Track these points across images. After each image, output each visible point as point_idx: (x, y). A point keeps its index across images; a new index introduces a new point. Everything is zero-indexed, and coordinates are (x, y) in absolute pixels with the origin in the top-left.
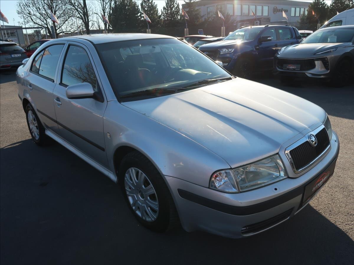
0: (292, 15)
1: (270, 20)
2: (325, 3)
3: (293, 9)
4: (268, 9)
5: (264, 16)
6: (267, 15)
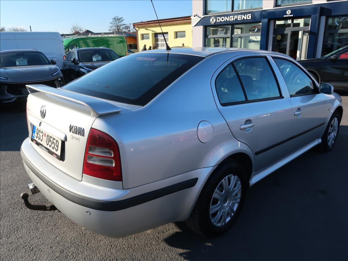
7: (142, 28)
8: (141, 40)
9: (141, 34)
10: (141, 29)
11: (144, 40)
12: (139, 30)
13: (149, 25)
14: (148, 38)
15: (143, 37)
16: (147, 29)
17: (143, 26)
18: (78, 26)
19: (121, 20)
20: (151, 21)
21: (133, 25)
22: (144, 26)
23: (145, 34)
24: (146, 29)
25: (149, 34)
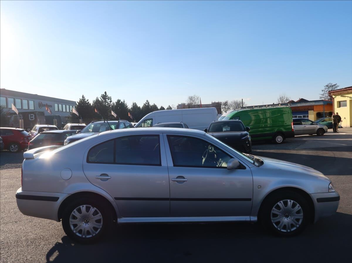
0: (56, 110)
1: (44, 114)
2: (90, 103)
3: (56, 105)
4: (33, 103)
5: (31, 110)
6: (33, 109)
7: (338, 95)
8: (338, 107)
9: (338, 102)
10: (337, 97)
11: (341, 108)
12: (336, 97)
13: (346, 92)
14: (346, 106)
15: (340, 104)
16: (344, 96)
17: (339, 93)
18: (284, 96)
19: (334, 86)
20: (349, 88)
21: (329, 93)
22: (341, 93)
23: (342, 101)
24: (342, 96)
25: (346, 101)
